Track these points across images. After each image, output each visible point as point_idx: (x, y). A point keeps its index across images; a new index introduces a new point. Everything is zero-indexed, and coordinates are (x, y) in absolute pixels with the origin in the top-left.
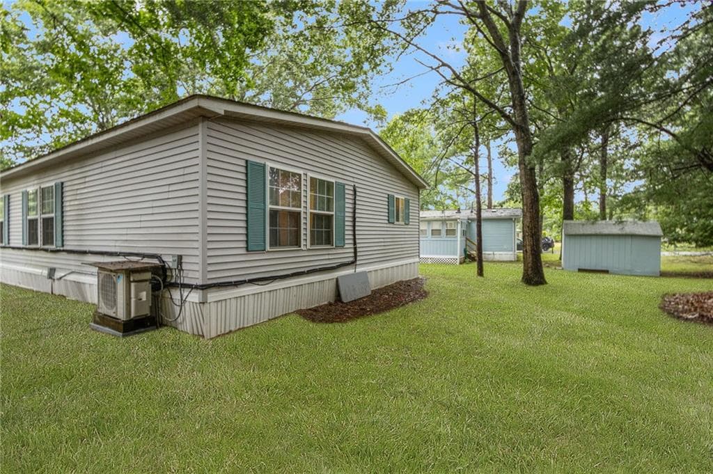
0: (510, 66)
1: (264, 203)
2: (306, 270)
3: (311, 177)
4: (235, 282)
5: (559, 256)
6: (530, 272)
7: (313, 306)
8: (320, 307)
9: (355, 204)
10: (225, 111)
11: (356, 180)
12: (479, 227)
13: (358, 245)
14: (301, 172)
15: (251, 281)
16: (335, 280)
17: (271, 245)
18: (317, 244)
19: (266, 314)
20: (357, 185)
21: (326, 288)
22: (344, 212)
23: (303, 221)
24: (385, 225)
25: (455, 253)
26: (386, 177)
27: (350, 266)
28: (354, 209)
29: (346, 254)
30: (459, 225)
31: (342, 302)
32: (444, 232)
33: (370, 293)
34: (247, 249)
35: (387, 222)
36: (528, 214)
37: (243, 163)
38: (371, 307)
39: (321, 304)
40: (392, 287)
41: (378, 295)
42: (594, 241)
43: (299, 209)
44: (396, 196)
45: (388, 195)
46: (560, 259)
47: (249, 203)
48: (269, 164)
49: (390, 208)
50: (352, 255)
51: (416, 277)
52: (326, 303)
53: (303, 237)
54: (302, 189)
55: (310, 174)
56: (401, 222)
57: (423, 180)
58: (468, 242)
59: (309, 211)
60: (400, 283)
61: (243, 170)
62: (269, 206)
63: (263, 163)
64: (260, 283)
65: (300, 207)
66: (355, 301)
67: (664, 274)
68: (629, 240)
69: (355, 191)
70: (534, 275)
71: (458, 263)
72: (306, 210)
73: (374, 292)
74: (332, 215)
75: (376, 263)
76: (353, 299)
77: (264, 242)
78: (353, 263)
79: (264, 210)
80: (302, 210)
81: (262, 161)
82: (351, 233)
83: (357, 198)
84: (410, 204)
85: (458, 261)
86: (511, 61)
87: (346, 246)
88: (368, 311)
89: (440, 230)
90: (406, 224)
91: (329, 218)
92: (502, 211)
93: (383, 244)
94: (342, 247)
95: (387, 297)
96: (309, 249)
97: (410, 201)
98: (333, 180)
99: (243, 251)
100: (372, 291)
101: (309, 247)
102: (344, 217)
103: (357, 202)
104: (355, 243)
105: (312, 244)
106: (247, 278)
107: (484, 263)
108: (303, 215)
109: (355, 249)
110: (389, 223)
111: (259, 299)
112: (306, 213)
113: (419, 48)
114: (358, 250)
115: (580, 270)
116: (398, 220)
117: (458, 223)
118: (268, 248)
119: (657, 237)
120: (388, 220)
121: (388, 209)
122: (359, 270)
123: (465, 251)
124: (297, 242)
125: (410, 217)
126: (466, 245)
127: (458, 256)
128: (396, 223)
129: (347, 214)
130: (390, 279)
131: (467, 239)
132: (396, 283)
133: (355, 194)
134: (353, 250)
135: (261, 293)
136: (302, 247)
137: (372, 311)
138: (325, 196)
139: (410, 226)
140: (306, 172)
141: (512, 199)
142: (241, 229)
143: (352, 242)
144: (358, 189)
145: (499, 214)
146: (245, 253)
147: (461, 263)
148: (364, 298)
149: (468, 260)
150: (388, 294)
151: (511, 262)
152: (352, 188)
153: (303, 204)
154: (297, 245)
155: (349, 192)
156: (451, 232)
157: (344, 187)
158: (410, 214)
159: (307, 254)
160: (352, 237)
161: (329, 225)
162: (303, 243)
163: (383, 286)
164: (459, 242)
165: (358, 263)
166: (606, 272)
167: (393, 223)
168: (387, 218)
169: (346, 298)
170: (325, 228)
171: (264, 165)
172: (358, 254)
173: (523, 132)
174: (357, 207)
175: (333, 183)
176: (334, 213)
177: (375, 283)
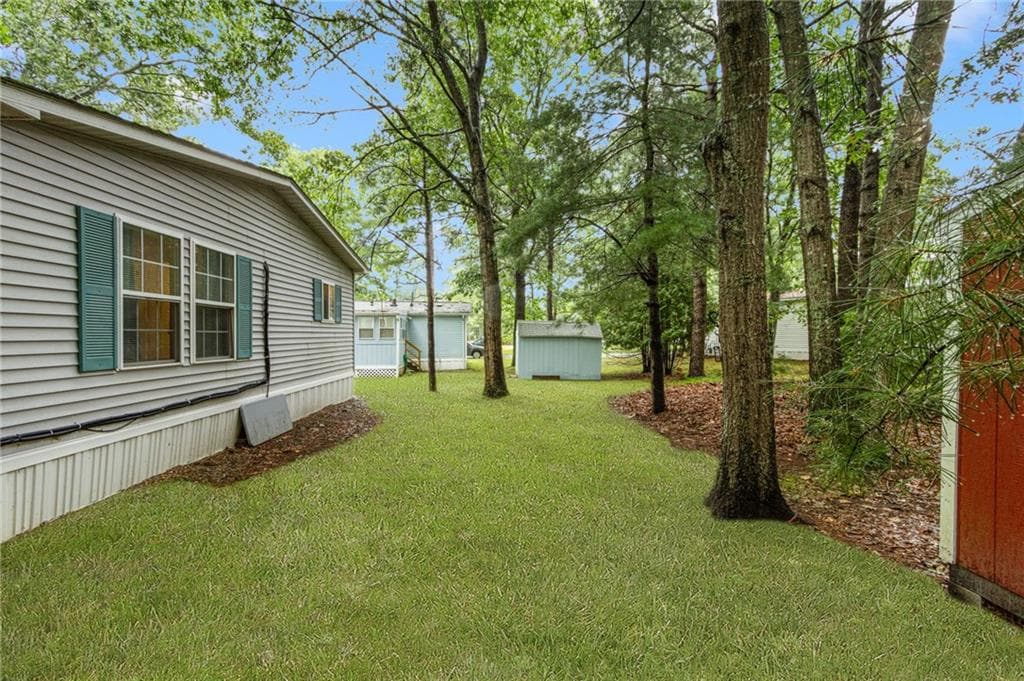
0: (470, 130)
1: (114, 285)
2: (189, 398)
3: (197, 246)
4: (54, 431)
5: (511, 362)
6: (492, 382)
7: (200, 458)
8: (214, 457)
9: (267, 291)
10: (42, 113)
11: (267, 255)
12: (431, 327)
13: (271, 355)
14: (180, 235)
15: (87, 427)
16: (236, 412)
17: (127, 360)
18: (207, 356)
19: (117, 480)
20: (269, 262)
21: (222, 427)
22: (251, 303)
23: (183, 317)
24: (310, 324)
25: (392, 362)
26: (308, 252)
27: (259, 389)
28: (266, 299)
29: (253, 370)
30: (398, 323)
31: (251, 446)
32: (377, 333)
33: (291, 428)
34: (79, 368)
35: (311, 319)
36: (490, 314)
37: (70, 211)
38: (300, 447)
39: (213, 454)
40: (319, 415)
41: (303, 428)
42: (547, 344)
43: (177, 298)
44: (324, 281)
45: (314, 279)
46: (514, 364)
47: (84, 285)
48: (123, 218)
49: (317, 300)
50: (263, 370)
51: (349, 398)
52: (221, 450)
53: (183, 345)
54: (182, 265)
55: (196, 241)
56: (331, 319)
57: (361, 261)
58: (408, 346)
59: (194, 301)
60: (331, 408)
61: (71, 224)
62: (122, 292)
63: (111, 214)
64: (105, 428)
65: (179, 295)
66: (269, 441)
67: (604, 378)
68: (576, 342)
69: (266, 271)
70: (496, 387)
71: (397, 376)
72: (189, 300)
73: (297, 425)
74: (232, 309)
75: (297, 382)
76: (267, 439)
77: (114, 354)
78: (263, 383)
79: (114, 298)
80: (182, 299)
81: (109, 211)
82: (261, 336)
83: (270, 282)
84: (343, 294)
85: (397, 372)
86: (471, 124)
87: (254, 357)
88: (298, 454)
89: (372, 330)
90: (337, 323)
91: (226, 313)
92: (448, 305)
93: (306, 352)
94: (248, 359)
95: (317, 430)
96: (194, 365)
97: (343, 290)
98: (233, 253)
99: (72, 373)
100: (294, 423)
101: (194, 360)
102: (250, 311)
103: (270, 289)
104: (266, 353)
105: (199, 355)
106: (80, 421)
107: (437, 374)
108: (183, 308)
109: (267, 361)
110: (315, 321)
111: (104, 457)
112: (189, 304)
113: (353, 72)
114: (272, 362)
115: (535, 377)
116: (326, 317)
117: (396, 320)
118: (121, 365)
119: (598, 340)
120: (314, 317)
121: (314, 300)
122: (272, 393)
123: (405, 359)
124: (173, 354)
125: (343, 312)
126: (406, 350)
127: (397, 365)
128: (324, 320)
129: (254, 307)
130: (316, 404)
131: (406, 342)
132: (324, 409)
133: (267, 277)
134: (263, 363)
135: (107, 445)
136: (183, 362)
137: (304, 453)
138: (221, 278)
139: (341, 326)
140: (188, 235)
141: (461, 291)
142: (65, 331)
143: (262, 350)
144: (271, 269)
145: (445, 310)
146: (76, 375)
147: (400, 376)
148: (284, 434)
149: (409, 370)
150: (318, 426)
151: (461, 370)
152: (261, 267)
153: (183, 290)
154: (172, 357)
155: (257, 272)
156: (386, 333)
157: (250, 263)
158: (343, 308)
159: (191, 373)
160: (261, 343)
161: (226, 325)
162: (183, 354)
163: (308, 414)
164: (398, 346)
165: (271, 382)
166: (557, 378)
167: (320, 321)
168: (311, 314)
169: (256, 437)
170: (220, 329)
171: (113, 220)
172: (272, 369)
173: (485, 214)
174: (270, 296)
175: (233, 257)
176: (234, 305)
177: (296, 411)
